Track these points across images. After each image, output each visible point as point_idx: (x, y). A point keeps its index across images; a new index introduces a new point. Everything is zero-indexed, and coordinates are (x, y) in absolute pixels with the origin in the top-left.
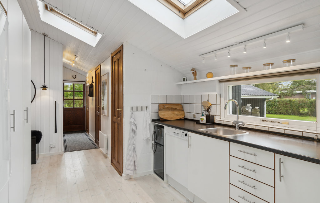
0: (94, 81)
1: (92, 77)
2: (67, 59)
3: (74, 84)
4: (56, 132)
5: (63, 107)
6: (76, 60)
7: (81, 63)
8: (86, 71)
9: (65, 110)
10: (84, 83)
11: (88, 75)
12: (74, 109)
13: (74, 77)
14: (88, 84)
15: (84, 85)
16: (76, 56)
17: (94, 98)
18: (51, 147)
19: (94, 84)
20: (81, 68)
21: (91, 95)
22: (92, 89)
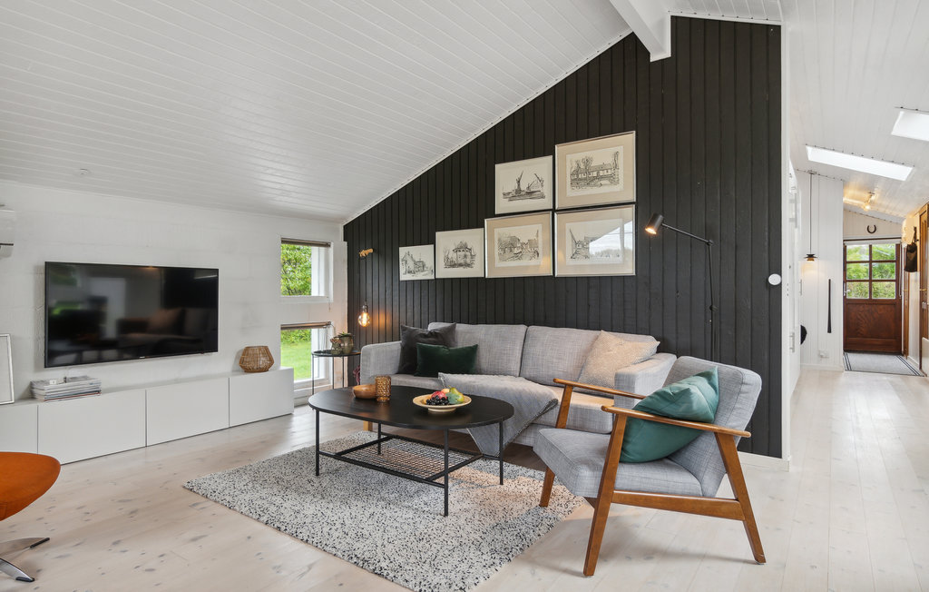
0: (918, 238)
1: (915, 229)
2: (853, 198)
3: (871, 246)
4: (829, 331)
5: (844, 297)
6: (873, 198)
7: (885, 203)
8: (901, 215)
9: (848, 304)
10: (898, 241)
11: (904, 224)
12: (872, 302)
13: (872, 229)
14: (904, 246)
15: (898, 247)
16: (871, 194)
17: (918, 273)
18: (822, 357)
19: (918, 243)
20: (888, 212)
21: (911, 267)
22: (913, 255)
